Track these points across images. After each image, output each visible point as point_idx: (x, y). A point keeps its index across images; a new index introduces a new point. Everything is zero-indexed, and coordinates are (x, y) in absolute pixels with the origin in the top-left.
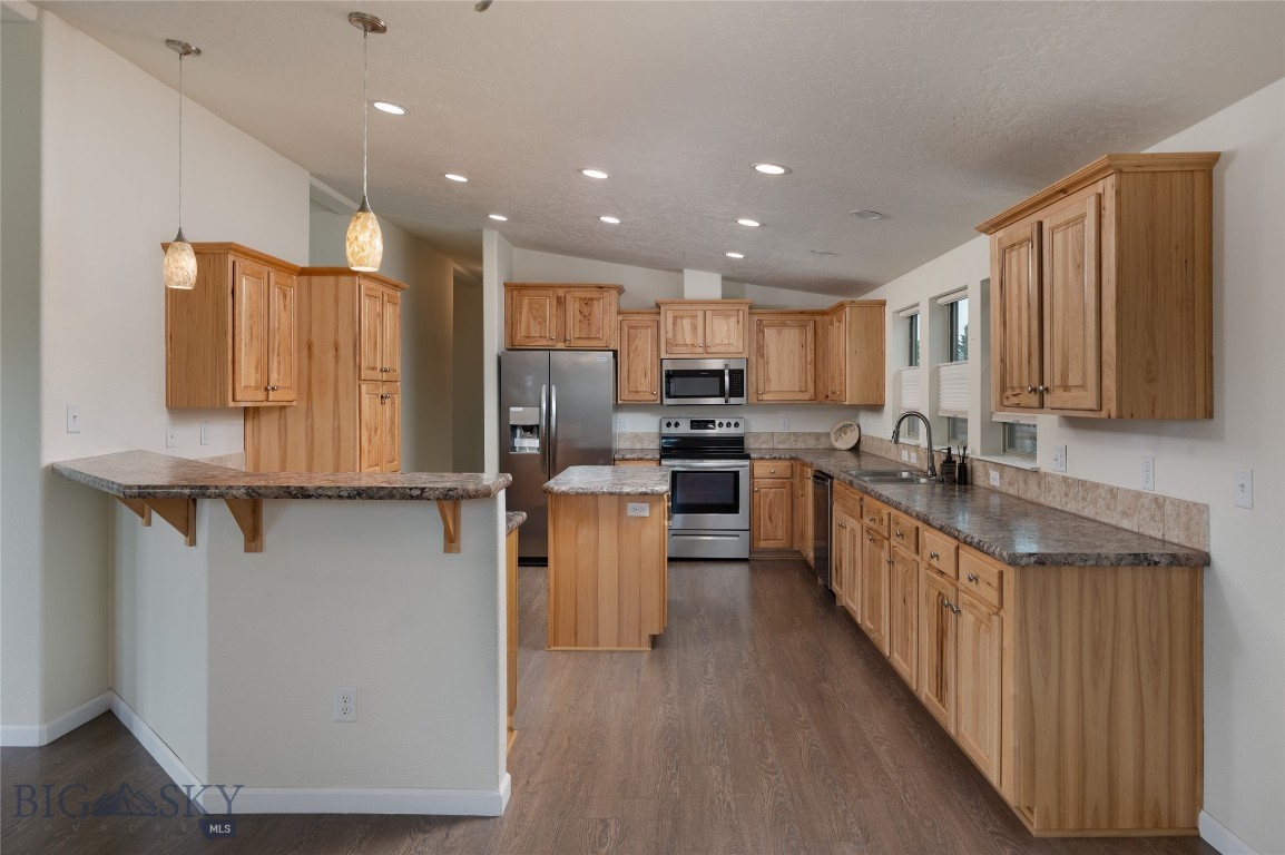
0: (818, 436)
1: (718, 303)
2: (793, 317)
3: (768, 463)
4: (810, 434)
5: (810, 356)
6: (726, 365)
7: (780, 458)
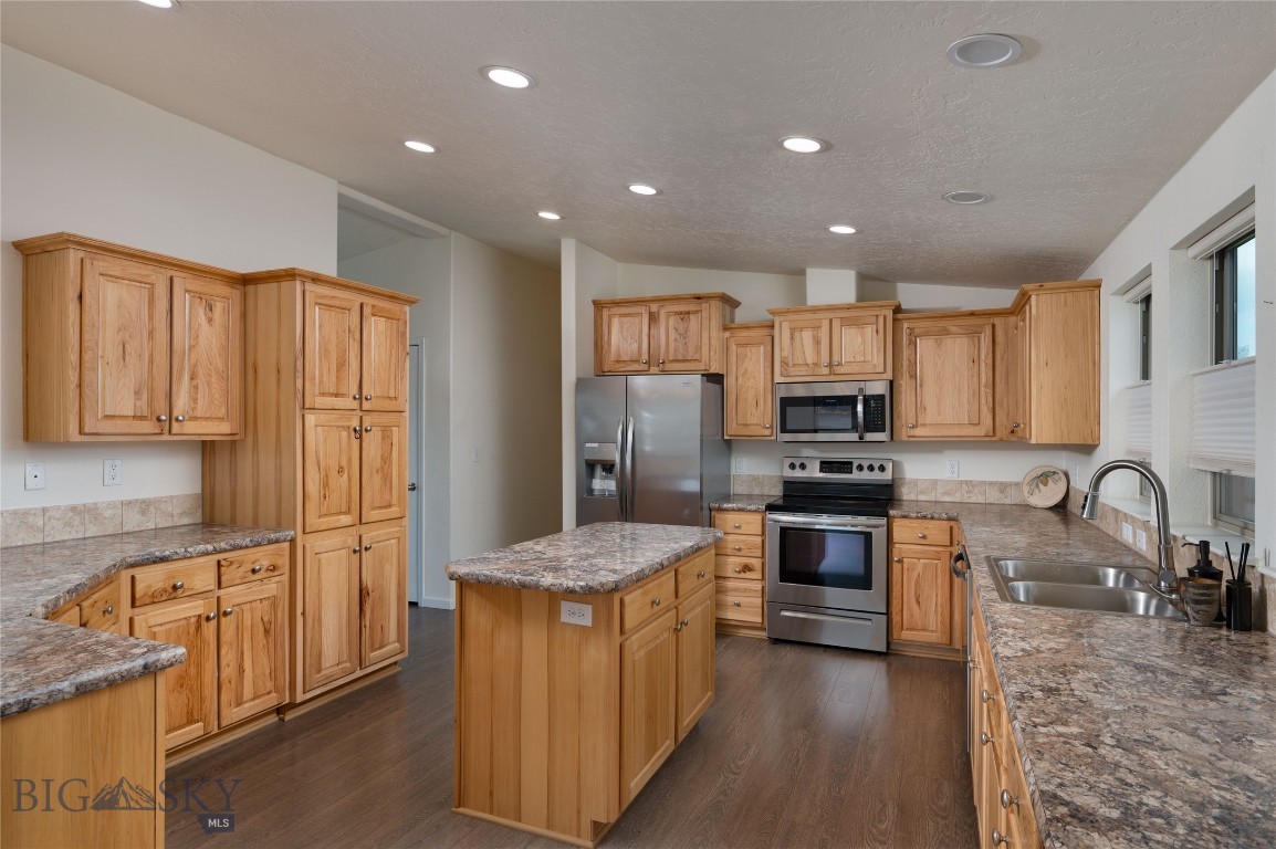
0: (1003, 487)
1: (849, 308)
2: (959, 322)
3: (915, 523)
4: (991, 483)
5: (985, 376)
6: (861, 390)
7: (932, 518)
